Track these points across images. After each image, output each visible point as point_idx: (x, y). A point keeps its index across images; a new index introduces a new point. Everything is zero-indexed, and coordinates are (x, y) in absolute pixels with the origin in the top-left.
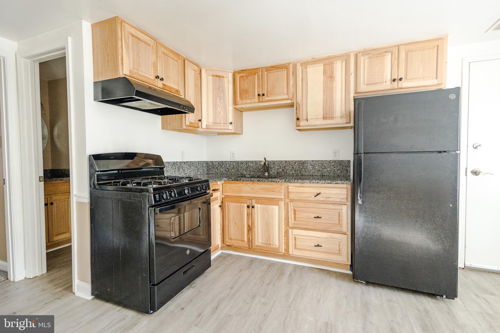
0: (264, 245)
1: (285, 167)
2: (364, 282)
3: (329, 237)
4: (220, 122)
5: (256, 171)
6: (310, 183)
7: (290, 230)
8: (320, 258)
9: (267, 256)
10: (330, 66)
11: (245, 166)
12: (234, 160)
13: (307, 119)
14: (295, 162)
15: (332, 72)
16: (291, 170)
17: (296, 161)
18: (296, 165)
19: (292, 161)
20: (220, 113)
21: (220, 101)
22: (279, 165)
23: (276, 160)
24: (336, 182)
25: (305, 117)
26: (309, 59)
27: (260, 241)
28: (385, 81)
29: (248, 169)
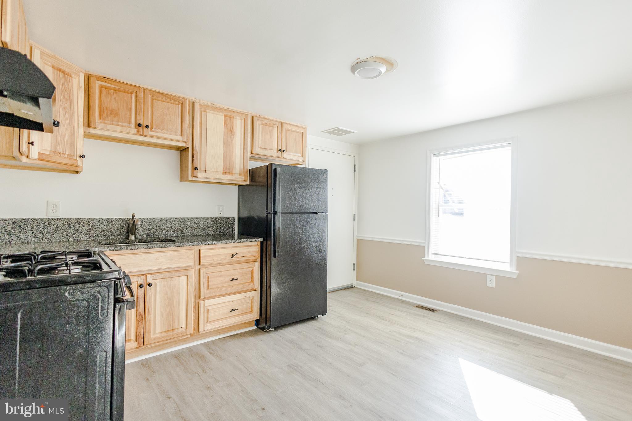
0: (164, 334)
1: (159, 226)
3: (243, 298)
4: (63, 151)
5: (109, 234)
6: (227, 243)
7: (202, 303)
10: (231, 120)
11: (86, 226)
12: (58, 218)
13: (206, 170)
14: (175, 220)
15: (233, 126)
16: (169, 230)
17: (175, 218)
18: (175, 223)
19: (171, 219)
20: (64, 137)
21: (64, 116)
22: (150, 224)
23: (146, 217)
24: (250, 240)
26: (209, 103)
27: (158, 330)
28: (273, 149)
29: (93, 232)
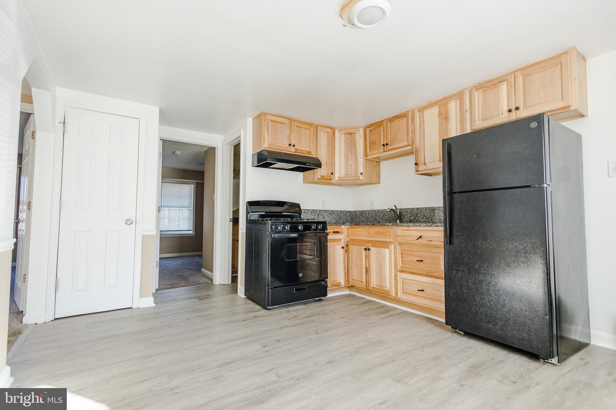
0: (378, 287)
1: (416, 214)
2: (462, 333)
3: (432, 283)
4: (351, 173)
5: (391, 219)
6: (414, 226)
7: (399, 274)
8: (425, 304)
9: (384, 300)
10: (445, 107)
11: (382, 214)
12: (373, 209)
13: (425, 163)
14: (426, 209)
15: (447, 113)
16: (423, 217)
17: (427, 208)
18: (427, 212)
19: (424, 208)
20: (352, 166)
21: (351, 155)
22: (411, 212)
23: (408, 207)
24: (436, 225)
25: (423, 162)
26: (426, 103)
27: (375, 283)
28: (501, 113)
29: (384, 218)
